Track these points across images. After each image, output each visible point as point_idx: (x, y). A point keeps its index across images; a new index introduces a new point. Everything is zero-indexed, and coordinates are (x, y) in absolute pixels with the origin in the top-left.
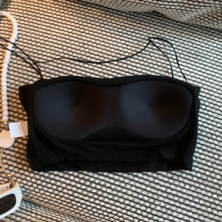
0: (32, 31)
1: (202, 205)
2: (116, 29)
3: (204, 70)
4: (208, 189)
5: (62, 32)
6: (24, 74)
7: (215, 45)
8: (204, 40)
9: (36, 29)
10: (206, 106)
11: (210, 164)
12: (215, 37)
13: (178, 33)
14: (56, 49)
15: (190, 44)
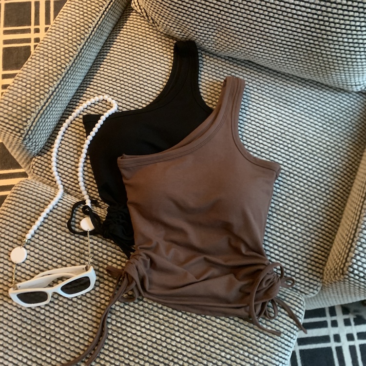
0: (136, 66)
1: (272, 229)
2: (213, 70)
3: (291, 116)
4: (280, 217)
5: (163, 69)
6: (127, 105)
7: (306, 93)
8: (296, 87)
9: (139, 64)
10: (289, 148)
11: (284, 197)
12: (307, 85)
13: (272, 79)
14: (157, 85)
15: (282, 90)
